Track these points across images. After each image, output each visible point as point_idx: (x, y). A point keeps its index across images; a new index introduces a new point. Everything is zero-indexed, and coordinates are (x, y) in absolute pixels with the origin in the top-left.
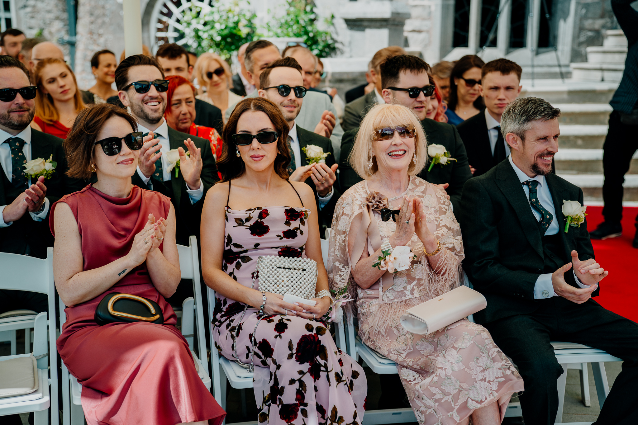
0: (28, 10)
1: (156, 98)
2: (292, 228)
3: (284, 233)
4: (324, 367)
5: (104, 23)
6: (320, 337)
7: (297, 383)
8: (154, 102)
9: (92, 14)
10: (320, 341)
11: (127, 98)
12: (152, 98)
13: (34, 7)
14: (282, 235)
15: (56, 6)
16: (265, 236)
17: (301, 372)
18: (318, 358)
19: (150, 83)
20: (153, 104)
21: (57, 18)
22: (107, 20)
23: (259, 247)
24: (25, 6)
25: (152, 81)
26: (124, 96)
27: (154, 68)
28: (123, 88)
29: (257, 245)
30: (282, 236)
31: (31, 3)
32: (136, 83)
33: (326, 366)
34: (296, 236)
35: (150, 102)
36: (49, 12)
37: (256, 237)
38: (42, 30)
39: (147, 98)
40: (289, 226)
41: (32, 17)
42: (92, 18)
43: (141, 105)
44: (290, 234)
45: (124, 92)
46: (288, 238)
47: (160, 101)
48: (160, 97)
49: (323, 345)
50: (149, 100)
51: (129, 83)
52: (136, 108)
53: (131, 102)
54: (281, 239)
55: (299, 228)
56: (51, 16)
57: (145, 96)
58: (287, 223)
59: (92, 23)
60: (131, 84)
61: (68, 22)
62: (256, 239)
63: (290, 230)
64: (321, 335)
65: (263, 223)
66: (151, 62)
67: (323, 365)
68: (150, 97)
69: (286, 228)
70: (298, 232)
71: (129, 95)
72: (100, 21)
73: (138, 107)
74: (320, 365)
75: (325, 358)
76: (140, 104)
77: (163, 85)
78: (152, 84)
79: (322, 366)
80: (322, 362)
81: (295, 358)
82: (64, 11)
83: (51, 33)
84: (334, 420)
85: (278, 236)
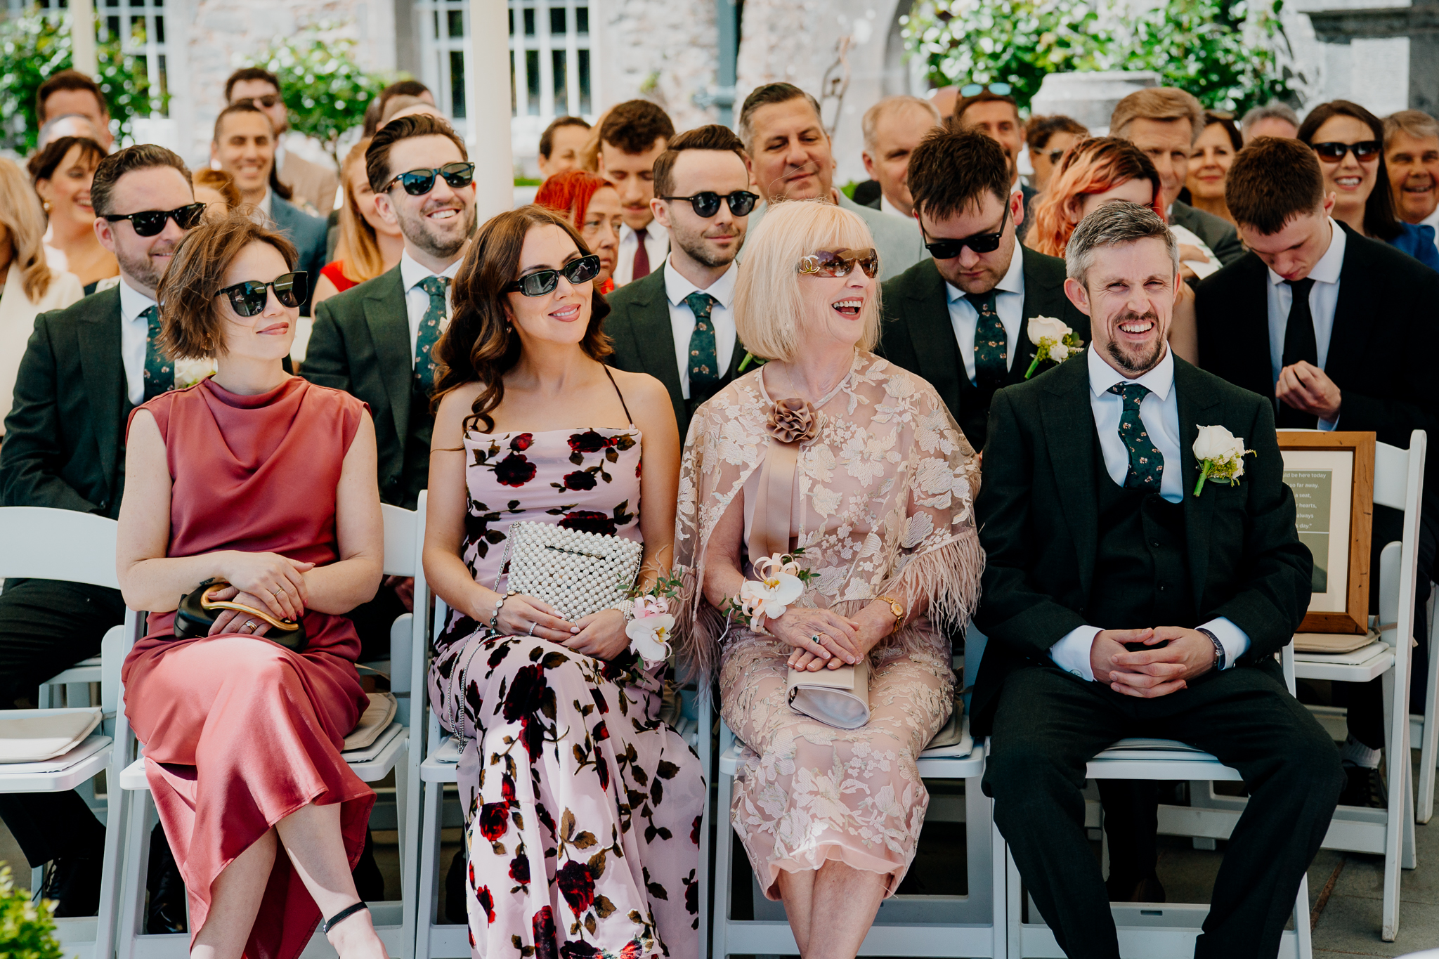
0: (628, 25)
1: (449, 202)
2: (583, 468)
3: (567, 478)
4: (549, 731)
5: (799, 47)
6: (547, 672)
7: (503, 760)
8: (444, 210)
9: (772, 28)
10: (545, 680)
11: (391, 207)
12: (441, 203)
13: (641, 17)
14: (562, 482)
15: (694, 12)
16: (527, 485)
17: (510, 741)
18: (539, 712)
19: (434, 173)
20: (442, 214)
21: (694, 43)
22: (805, 38)
23: (518, 508)
24: (621, 18)
25: (437, 167)
26: (387, 206)
27: (442, 140)
28: (382, 188)
29: (513, 505)
30: (563, 486)
31: (636, 7)
32: (405, 176)
33: (553, 731)
34: (595, 484)
35: (437, 212)
36: (675, 27)
37: (509, 487)
38: (657, 74)
39: (430, 204)
40: (579, 463)
41: (636, 44)
42: (773, 39)
43: (420, 220)
44: (581, 481)
45: (384, 196)
46: (576, 488)
47: (458, 208)
48: (456, 199)
49: (550, 688)
50: (436, 209)
51: (392, 177)
52: (410, 226)
53: (400, 217)
54: (562, 490)
55: (600, 468)
56: (682, 37)
57: (427, 199)
58: (576, 459)
59: (772, 48)
60: (396, 179)
61: (716, 51)
62: (509, 492)
63: (579, 472)
64: (550, 668)
65: (524, 457)
66: (436, 128)
67: (549, 728)
68: (437, 200)
69: (572, 468)
70: (598, 477)
71: (394, 202)
72: (790, 43)
73: (413, 225)
74: (543, 728)
75: (552, 714)
76: (418, 217)
77: (460, 174)
78: (439, 173)
79: (546, 729)
80: (547, 722)
81: (504, 712)
82: (712, 22)
83: (677, 80)
84: (566, 837)
85: (555, 485)
